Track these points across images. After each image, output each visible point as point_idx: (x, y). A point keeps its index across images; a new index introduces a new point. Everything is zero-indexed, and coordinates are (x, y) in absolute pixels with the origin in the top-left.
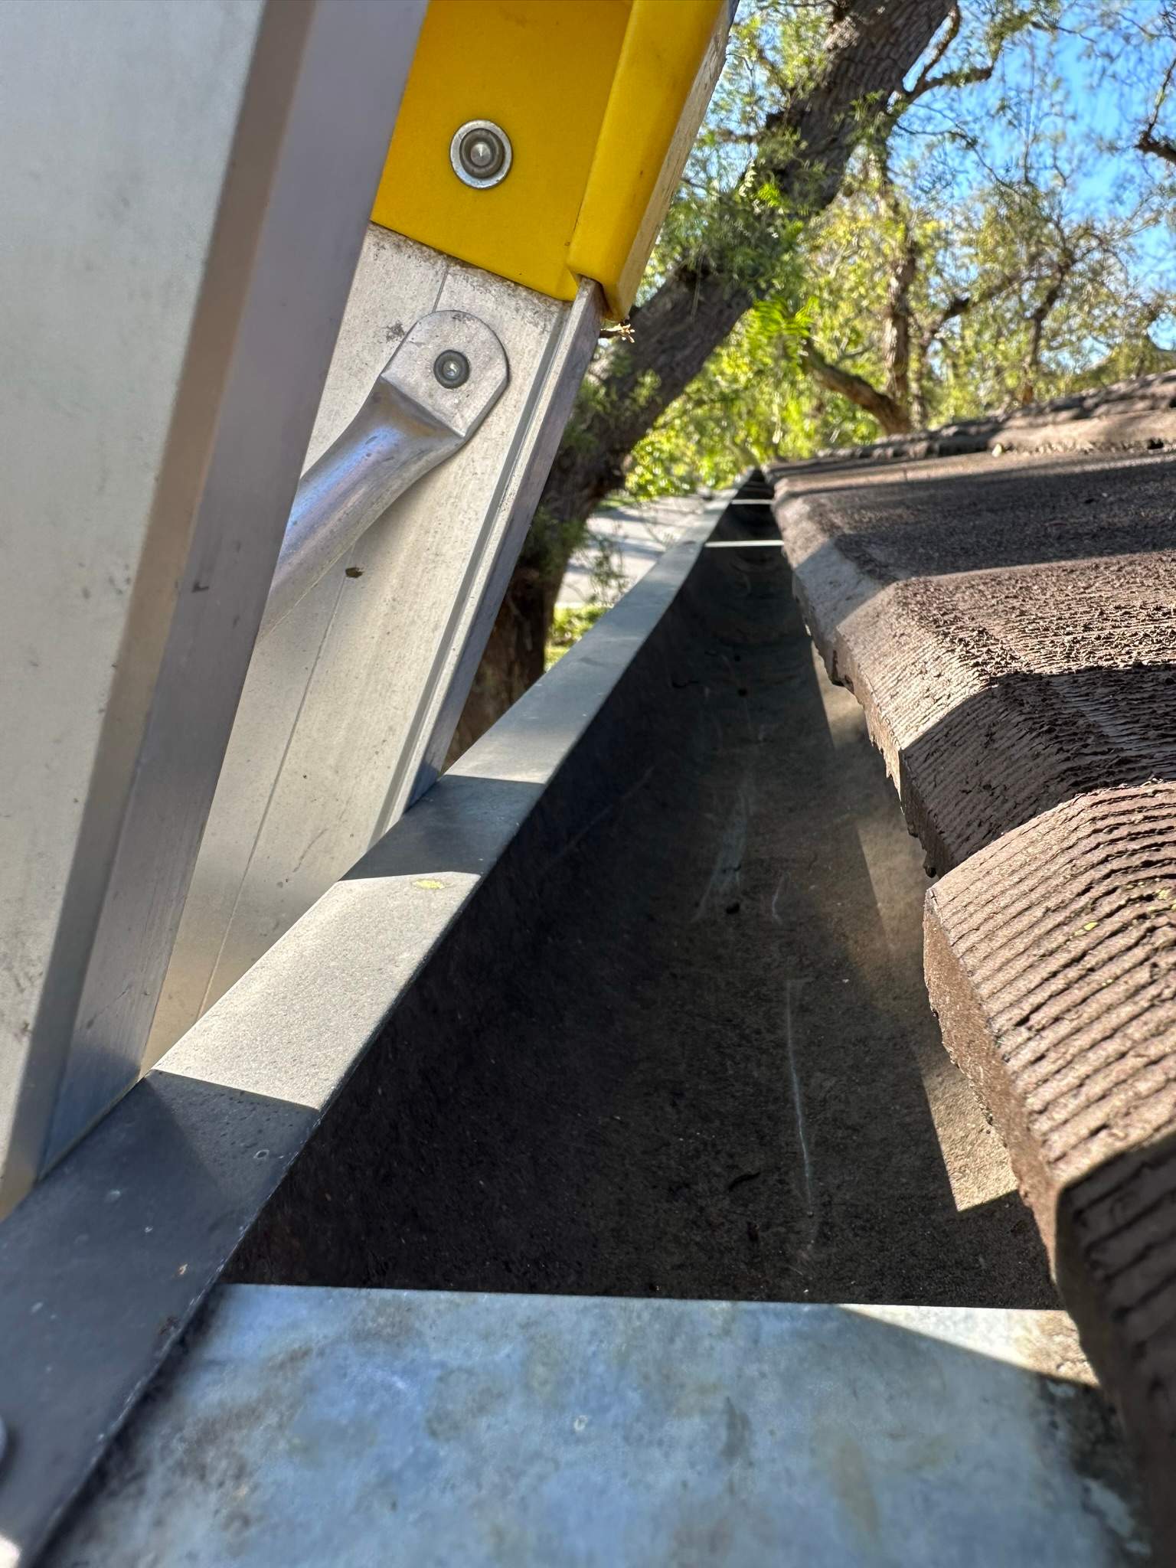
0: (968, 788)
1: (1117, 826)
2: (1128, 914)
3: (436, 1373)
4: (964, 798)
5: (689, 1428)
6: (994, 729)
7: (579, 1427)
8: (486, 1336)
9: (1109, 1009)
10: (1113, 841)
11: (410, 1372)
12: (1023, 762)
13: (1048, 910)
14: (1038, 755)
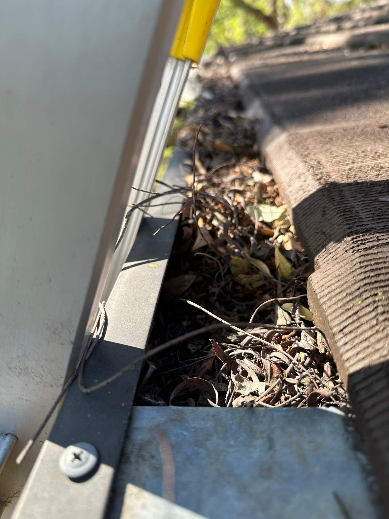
0: (318, 231)
1: (367, 266)
2: (370, 300)
3: (193, 430)
4: (316, 235)
5: (259, 442)
6: (325, 209)
7: (232, 443)
8: (203, 419)
9: (365, 331)
10: (366, 272)
11: (187, 430)
12: (336, 226)
13: (347, 294)
14: (340, 224)
